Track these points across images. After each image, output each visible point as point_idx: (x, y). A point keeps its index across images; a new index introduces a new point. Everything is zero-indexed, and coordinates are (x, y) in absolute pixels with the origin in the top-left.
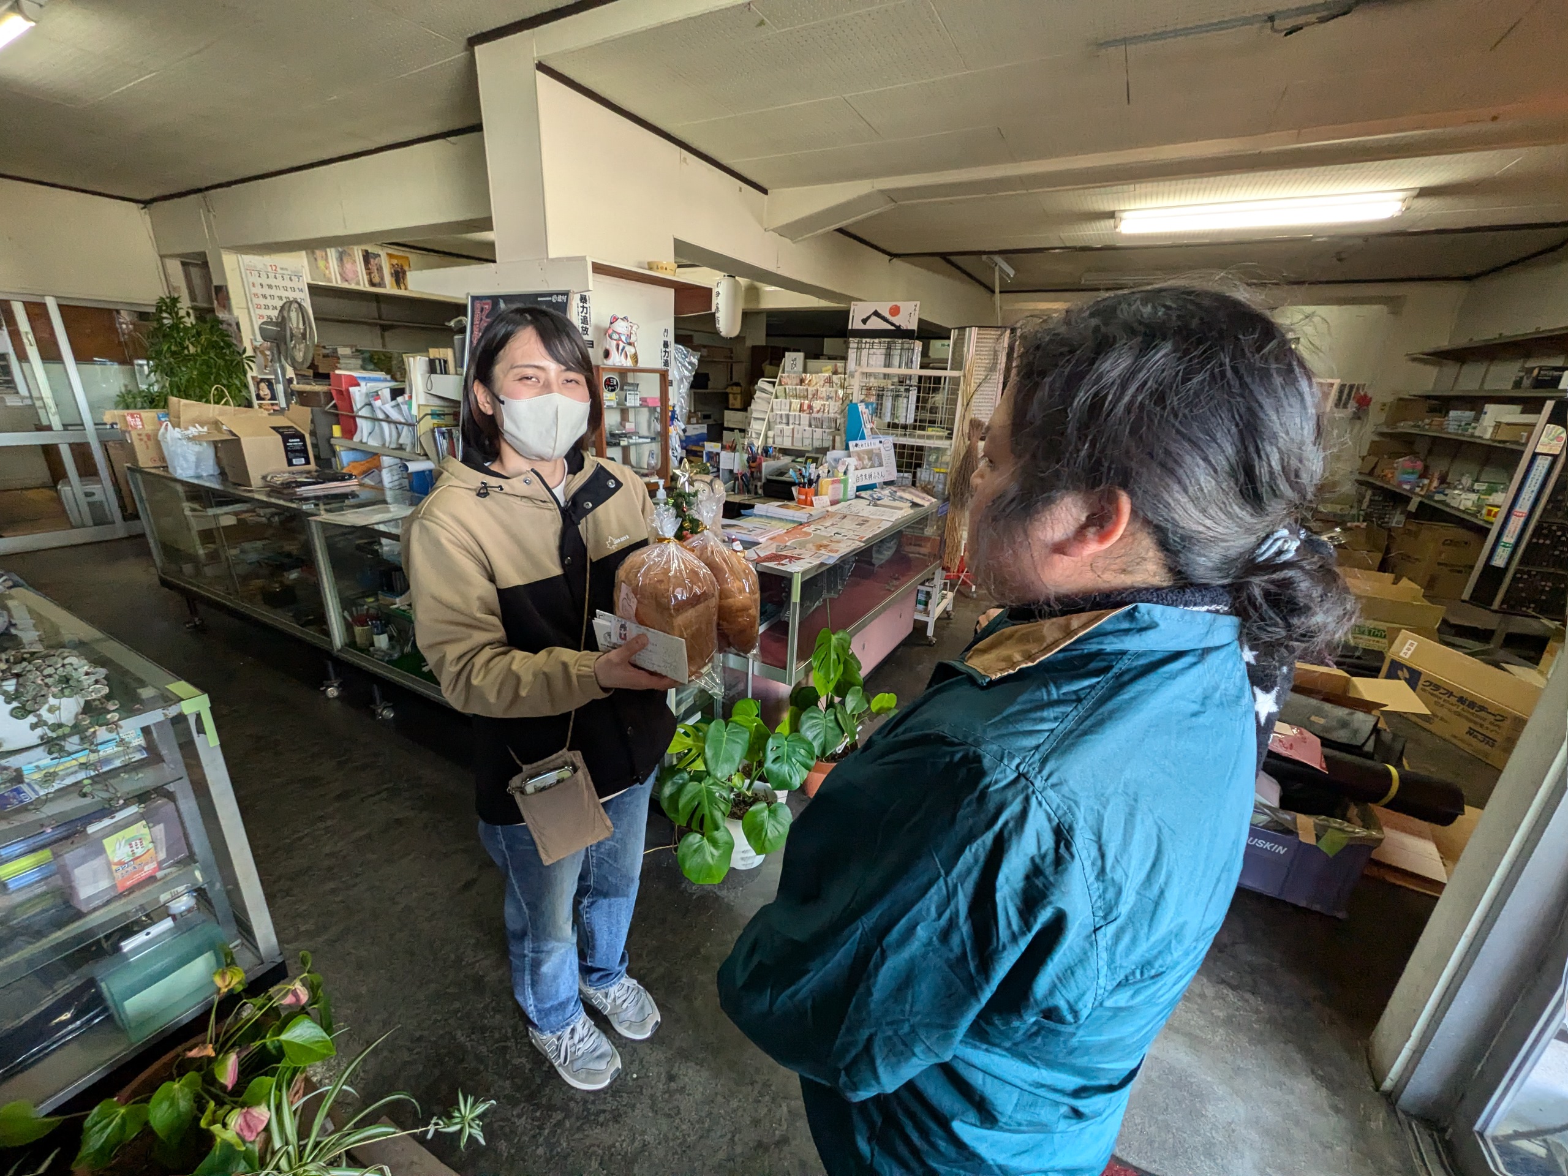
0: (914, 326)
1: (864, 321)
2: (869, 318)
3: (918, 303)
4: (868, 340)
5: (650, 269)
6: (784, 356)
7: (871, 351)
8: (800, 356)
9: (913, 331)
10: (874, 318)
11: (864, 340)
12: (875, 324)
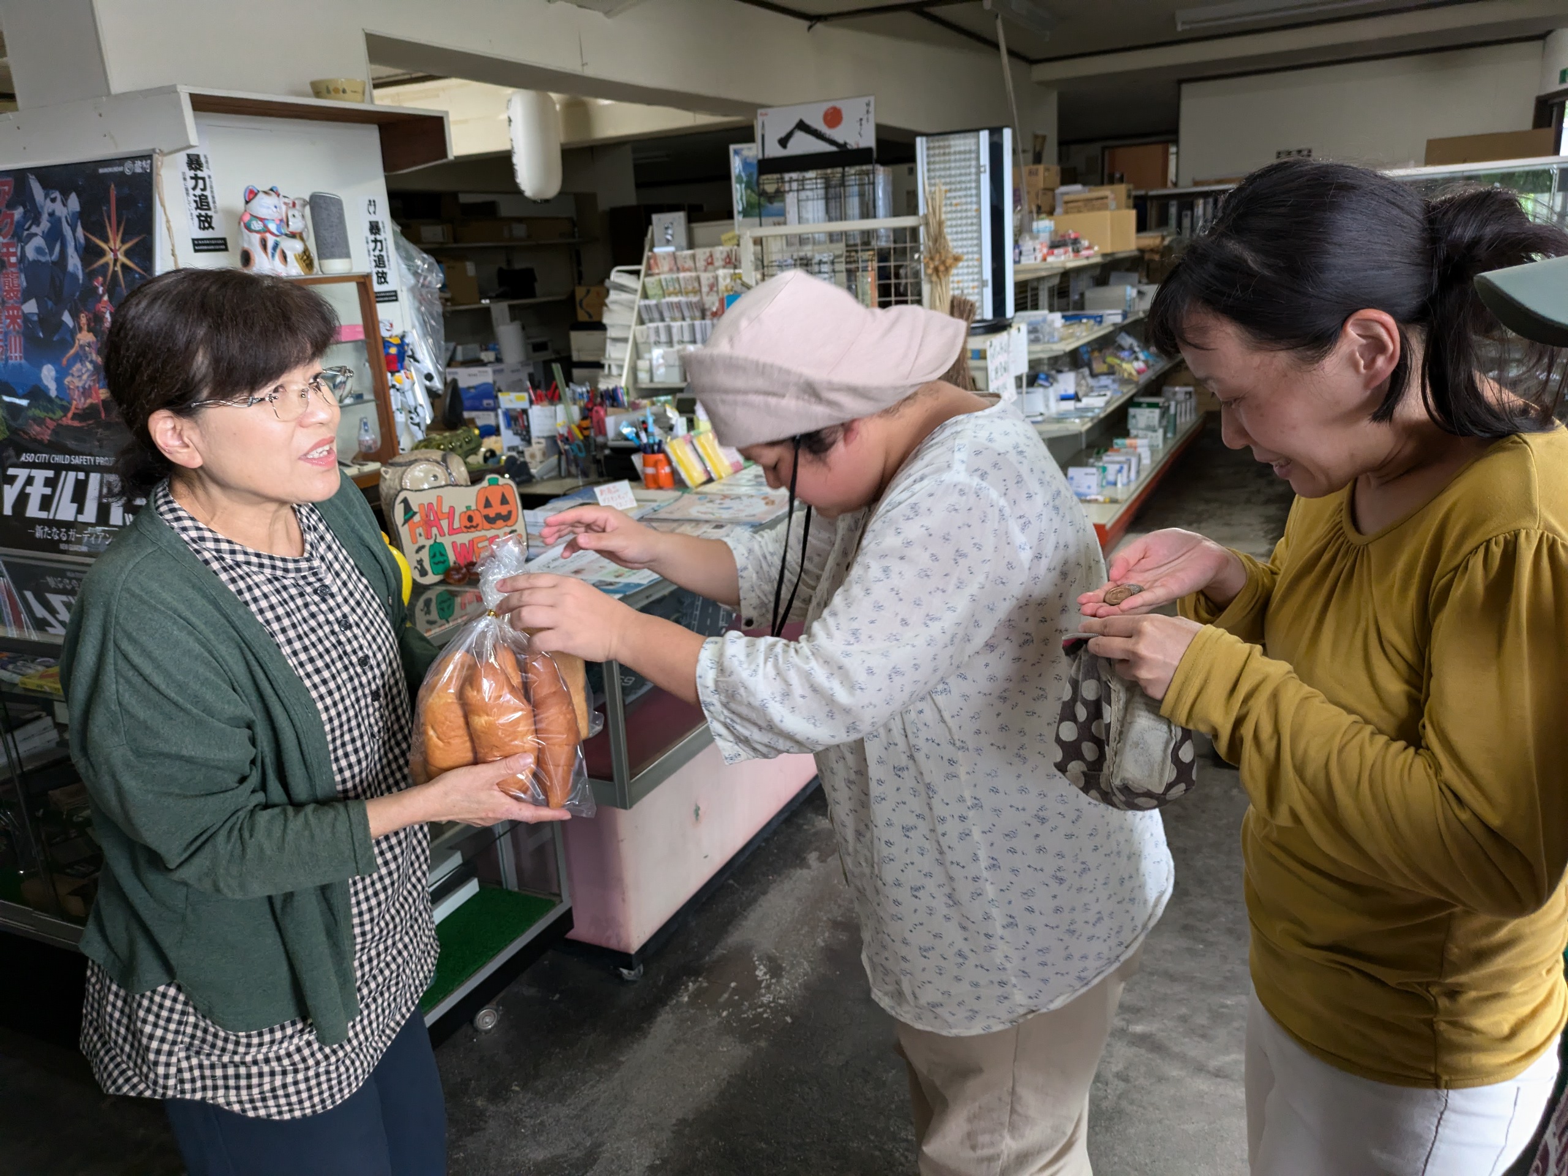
0: (867, 140)
1: (784, 142)
2: (790, 135)
3: (872, 99)
4: (794, 175)
5: (317, 94)
6: (649, 222)
7: (803, 195)
8: (679, 218)
9: (869, 150)
10: (799, 135)
11: (787, 176)
12: (804, 144)
